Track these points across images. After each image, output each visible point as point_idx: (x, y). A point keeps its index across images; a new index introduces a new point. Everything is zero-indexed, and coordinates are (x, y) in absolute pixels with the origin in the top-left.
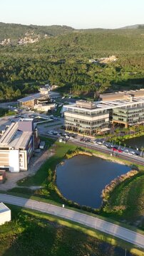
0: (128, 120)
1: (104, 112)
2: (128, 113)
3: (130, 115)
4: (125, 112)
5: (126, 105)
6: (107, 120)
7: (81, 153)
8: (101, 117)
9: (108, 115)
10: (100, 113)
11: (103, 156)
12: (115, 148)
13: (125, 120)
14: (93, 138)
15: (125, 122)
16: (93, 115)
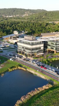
0: (56, 49)
1: (40, 43)
2: (56, 44)
3: (57, 46)
4: (55, 44)
5: (55, 39)
6: (42, 48)
7: (19, 68)
8: (38, 46)
9: (43, 45)
10: (38, 44)
11: (33, 71)
12: (43, 66)
13: (55, 48)
14: (32, 59)
15: (54, 50)
16: (33, 44)
